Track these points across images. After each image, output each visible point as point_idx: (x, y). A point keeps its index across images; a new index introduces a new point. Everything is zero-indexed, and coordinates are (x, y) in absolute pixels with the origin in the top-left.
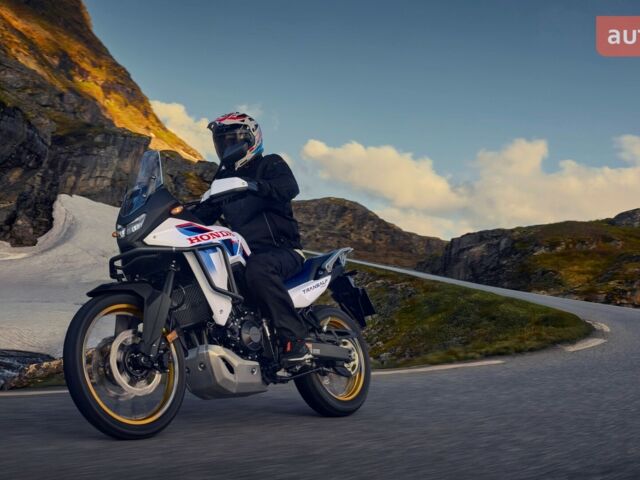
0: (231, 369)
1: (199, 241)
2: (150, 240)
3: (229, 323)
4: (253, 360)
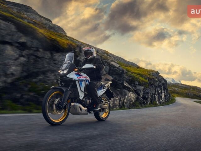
0: (81, 109)
2: (68, 76)
3: (82, 99)
4: (86, 108)
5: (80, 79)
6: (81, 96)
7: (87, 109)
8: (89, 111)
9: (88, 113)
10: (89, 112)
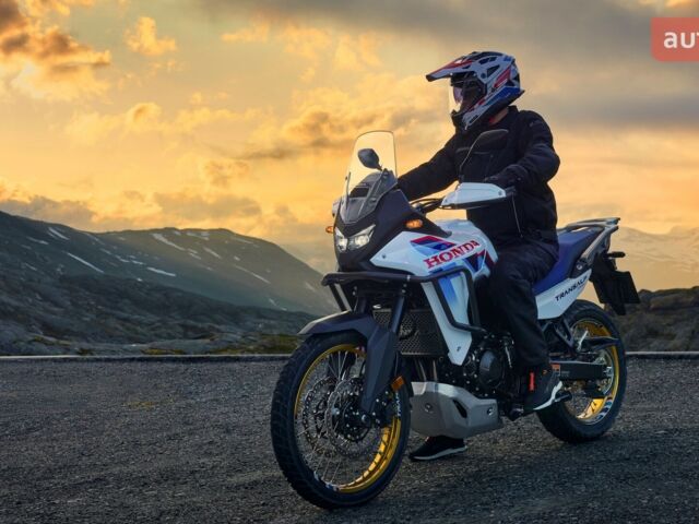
0: (463, 412)
1: (439, 263)
2: (377, 260)
3: (466, 361)
4: (490, 397)
5: (444, 265)
6: (459, 348)
7: (494, 401)
8: (506, 409)
9: (504, 419)
10: (507, 415)
